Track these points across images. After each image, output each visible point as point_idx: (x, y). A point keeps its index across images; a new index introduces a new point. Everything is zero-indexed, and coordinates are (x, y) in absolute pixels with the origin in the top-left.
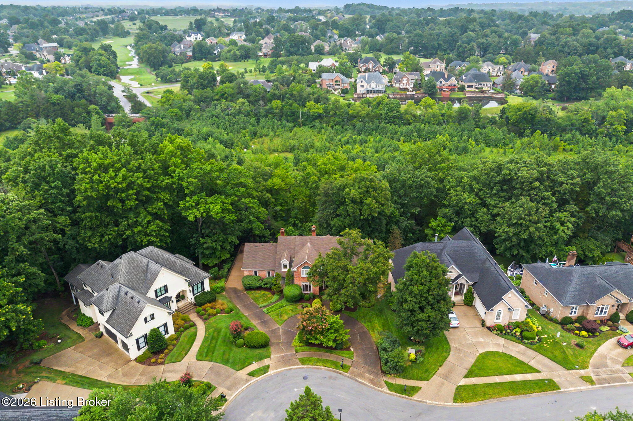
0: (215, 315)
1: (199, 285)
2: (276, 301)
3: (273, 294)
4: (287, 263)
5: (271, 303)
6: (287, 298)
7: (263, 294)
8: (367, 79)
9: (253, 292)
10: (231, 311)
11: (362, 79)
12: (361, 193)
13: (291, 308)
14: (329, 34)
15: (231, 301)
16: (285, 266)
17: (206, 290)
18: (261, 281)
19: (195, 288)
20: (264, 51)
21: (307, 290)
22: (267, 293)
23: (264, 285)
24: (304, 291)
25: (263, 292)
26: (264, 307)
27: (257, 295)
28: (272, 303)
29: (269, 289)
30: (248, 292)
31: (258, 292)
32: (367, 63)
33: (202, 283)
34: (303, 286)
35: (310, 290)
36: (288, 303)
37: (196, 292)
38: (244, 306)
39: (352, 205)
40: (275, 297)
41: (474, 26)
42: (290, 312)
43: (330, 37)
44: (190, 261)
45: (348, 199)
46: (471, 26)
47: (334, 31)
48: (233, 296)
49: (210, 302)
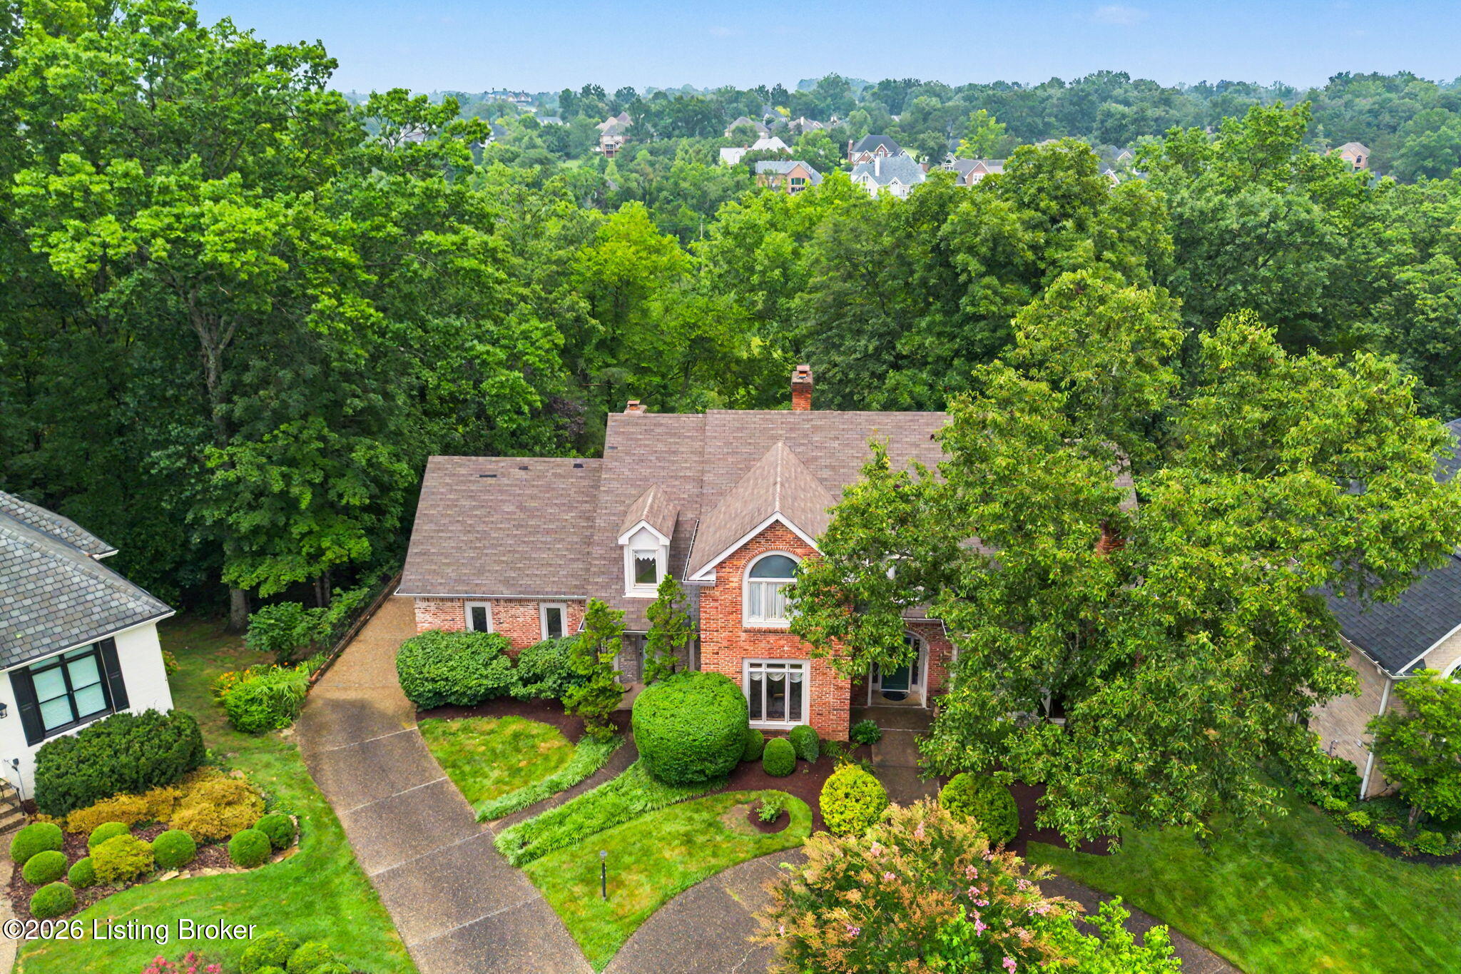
0: (141, 877)
1: (85, 673)
2: (588, 780)
3: (575, 734)
4: (655, 546)
5: (555, 788)
6: (651, 757)
7: (516, 736)
8: (877, 173)
9: (455, 724)
10: (277, 849)
11: (866, 174)
12: (1031, 226)
13: (680, 827)
14: (767, 116)
15: (312, 780)
16: (645, 571)
17: (137, 707)
18: (504, 661)
19: (48, 686)
20: (606, 140)
21: (775, 714)
22: (535, 727)
23: (526, 682)
24: (756, 714)
25: (514, 724)
26: (504, 817)
27: (474, 743)
28: (562, 792)
29: (547, 708)
30: (429, 723)
31: (486, 724)
32: (872, 150)
33: (106, 656)
34: (755, 685)
35: (796, 714)
36: (660, 792)
37: (55, 715)
38: (382, 809)
39: (992, 280)
40: (583, 757)
41: (1126, 91)
42: (672, 854)
43: (769, 122)
44: (88, 539)
45: (971, 250)
46: (1118, 92)
47: (780, 109)
48: (333, 744)
49: (135, 788)
